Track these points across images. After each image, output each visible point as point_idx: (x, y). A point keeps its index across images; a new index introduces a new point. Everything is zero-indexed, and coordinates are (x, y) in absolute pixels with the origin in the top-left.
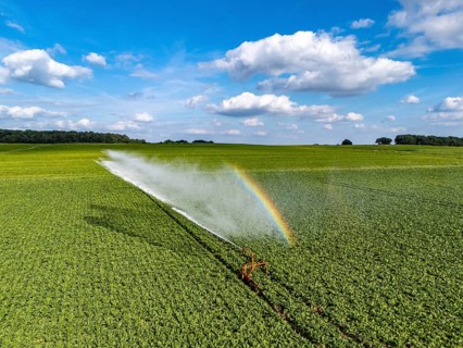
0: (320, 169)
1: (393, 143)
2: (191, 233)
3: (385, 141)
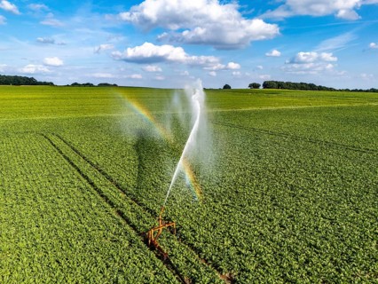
1: (261, 88)
2: (92, 184)
3: (255, 86)
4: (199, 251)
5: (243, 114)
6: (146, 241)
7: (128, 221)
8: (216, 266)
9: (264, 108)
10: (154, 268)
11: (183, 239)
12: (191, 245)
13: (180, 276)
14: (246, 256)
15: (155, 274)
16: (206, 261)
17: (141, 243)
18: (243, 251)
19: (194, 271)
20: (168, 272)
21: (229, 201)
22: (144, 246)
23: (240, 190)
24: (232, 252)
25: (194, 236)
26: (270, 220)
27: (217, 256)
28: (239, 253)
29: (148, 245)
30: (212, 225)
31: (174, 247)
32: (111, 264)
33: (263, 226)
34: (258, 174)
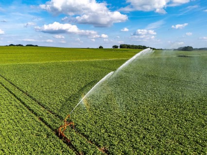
1: (119, 48)
2: (23, 103)
3: (115, 47)
4: (87, 137)
5: (110, 61)
6: (57, 134)
7: (46, 123)
8: (97, 144)
9: (120, 59)
10: (62, 148)
11: (78, 131)
12: (83, 134)
13: (77, 152)
14: (113, 137)
15: (63, 152)
16: (92, 142)
17: (54, 135)
18: (111, 135)
19: (85, 148)
20: (70, 150)
21: (104, 109)
22: (56, 136)
23: (109, 102)
24: (106, 135)
25: (84, 129)
26: (125, 117)
27: (97, 138)
28: (109, 136)
29: (58, 136)
30: (94, 122)
31: (73, 136)
32: (36, 149)
33: (121, 121)
34: (118, 93)
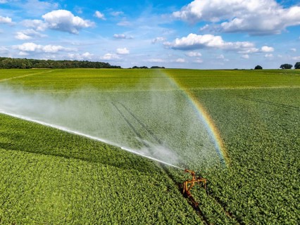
0: (241, 88)
1: (293, 68)
3: (287, 66)
4: (224, 205)
5: (273, 91)
6: (181, 190)
8: (239, 220)
9: (295, 87)
10: (186, 211)
11: (211, 193)
12: (218, 199)
13: (207, 222)
14: (269, 217)
15: (187, 216)
16: (231, 214)
17: (177, 190)
18: (266, 212)
19: (220, 220)
20: (197, 216)
21: (255, 167)
22: (178, 192)
23: (265, 158)
24: (256, 210)
25: (220, 192)
26: (295, 189)
27: (241, 212)
28: (262, 213)
29: (182, 192)
30: (237, 185)
31: (203, 198)
32: (153, 202)
33: (287, 193)
34: (285, 146)
